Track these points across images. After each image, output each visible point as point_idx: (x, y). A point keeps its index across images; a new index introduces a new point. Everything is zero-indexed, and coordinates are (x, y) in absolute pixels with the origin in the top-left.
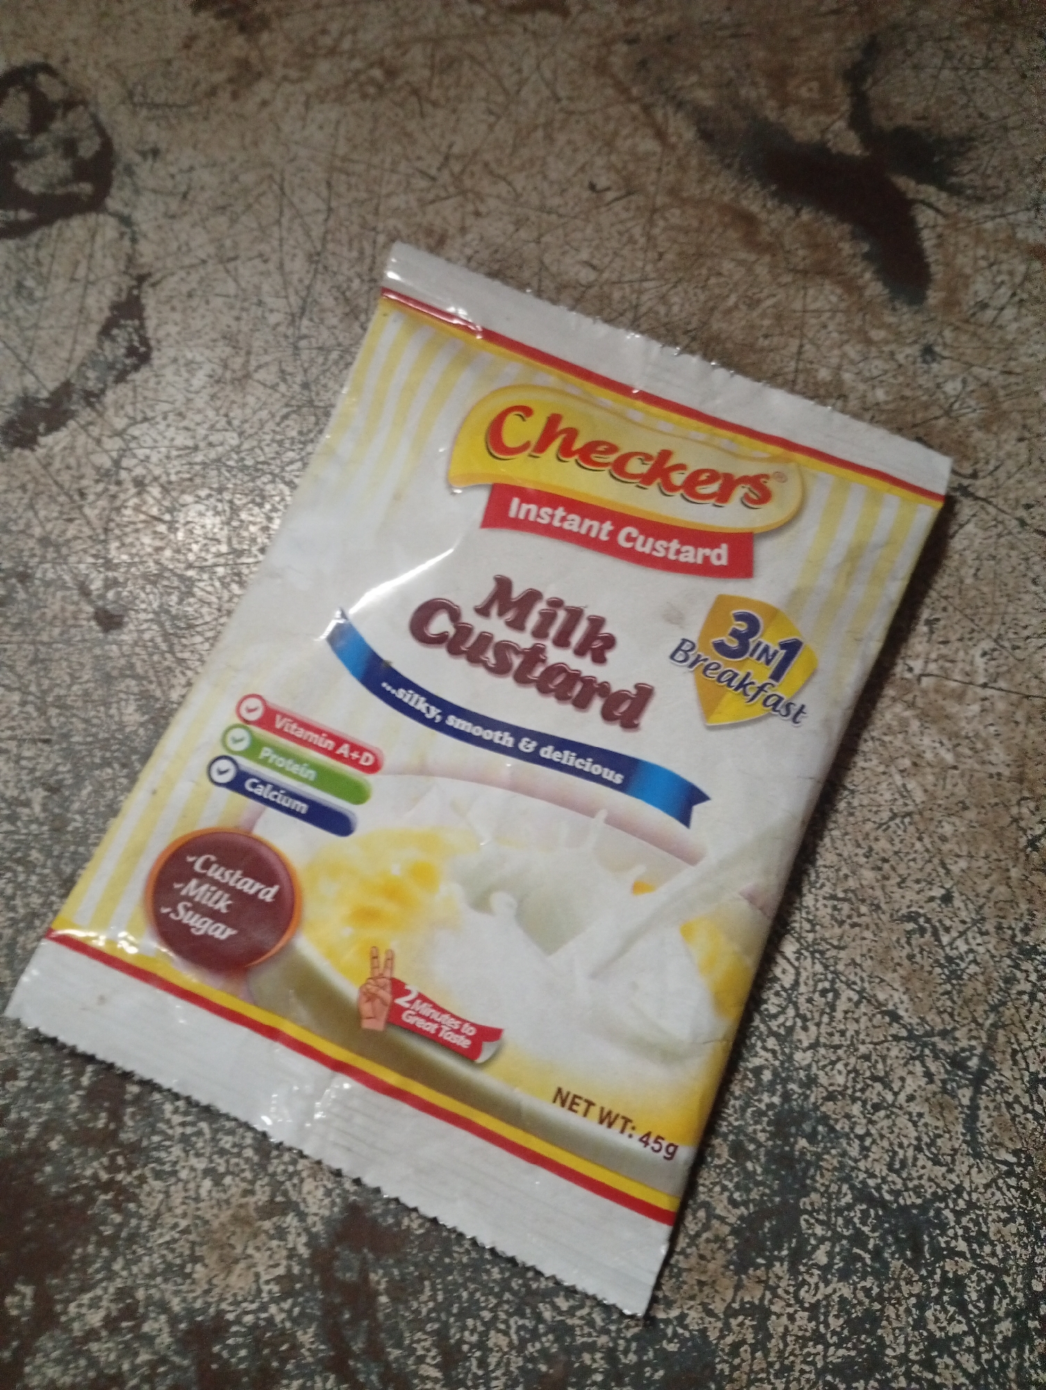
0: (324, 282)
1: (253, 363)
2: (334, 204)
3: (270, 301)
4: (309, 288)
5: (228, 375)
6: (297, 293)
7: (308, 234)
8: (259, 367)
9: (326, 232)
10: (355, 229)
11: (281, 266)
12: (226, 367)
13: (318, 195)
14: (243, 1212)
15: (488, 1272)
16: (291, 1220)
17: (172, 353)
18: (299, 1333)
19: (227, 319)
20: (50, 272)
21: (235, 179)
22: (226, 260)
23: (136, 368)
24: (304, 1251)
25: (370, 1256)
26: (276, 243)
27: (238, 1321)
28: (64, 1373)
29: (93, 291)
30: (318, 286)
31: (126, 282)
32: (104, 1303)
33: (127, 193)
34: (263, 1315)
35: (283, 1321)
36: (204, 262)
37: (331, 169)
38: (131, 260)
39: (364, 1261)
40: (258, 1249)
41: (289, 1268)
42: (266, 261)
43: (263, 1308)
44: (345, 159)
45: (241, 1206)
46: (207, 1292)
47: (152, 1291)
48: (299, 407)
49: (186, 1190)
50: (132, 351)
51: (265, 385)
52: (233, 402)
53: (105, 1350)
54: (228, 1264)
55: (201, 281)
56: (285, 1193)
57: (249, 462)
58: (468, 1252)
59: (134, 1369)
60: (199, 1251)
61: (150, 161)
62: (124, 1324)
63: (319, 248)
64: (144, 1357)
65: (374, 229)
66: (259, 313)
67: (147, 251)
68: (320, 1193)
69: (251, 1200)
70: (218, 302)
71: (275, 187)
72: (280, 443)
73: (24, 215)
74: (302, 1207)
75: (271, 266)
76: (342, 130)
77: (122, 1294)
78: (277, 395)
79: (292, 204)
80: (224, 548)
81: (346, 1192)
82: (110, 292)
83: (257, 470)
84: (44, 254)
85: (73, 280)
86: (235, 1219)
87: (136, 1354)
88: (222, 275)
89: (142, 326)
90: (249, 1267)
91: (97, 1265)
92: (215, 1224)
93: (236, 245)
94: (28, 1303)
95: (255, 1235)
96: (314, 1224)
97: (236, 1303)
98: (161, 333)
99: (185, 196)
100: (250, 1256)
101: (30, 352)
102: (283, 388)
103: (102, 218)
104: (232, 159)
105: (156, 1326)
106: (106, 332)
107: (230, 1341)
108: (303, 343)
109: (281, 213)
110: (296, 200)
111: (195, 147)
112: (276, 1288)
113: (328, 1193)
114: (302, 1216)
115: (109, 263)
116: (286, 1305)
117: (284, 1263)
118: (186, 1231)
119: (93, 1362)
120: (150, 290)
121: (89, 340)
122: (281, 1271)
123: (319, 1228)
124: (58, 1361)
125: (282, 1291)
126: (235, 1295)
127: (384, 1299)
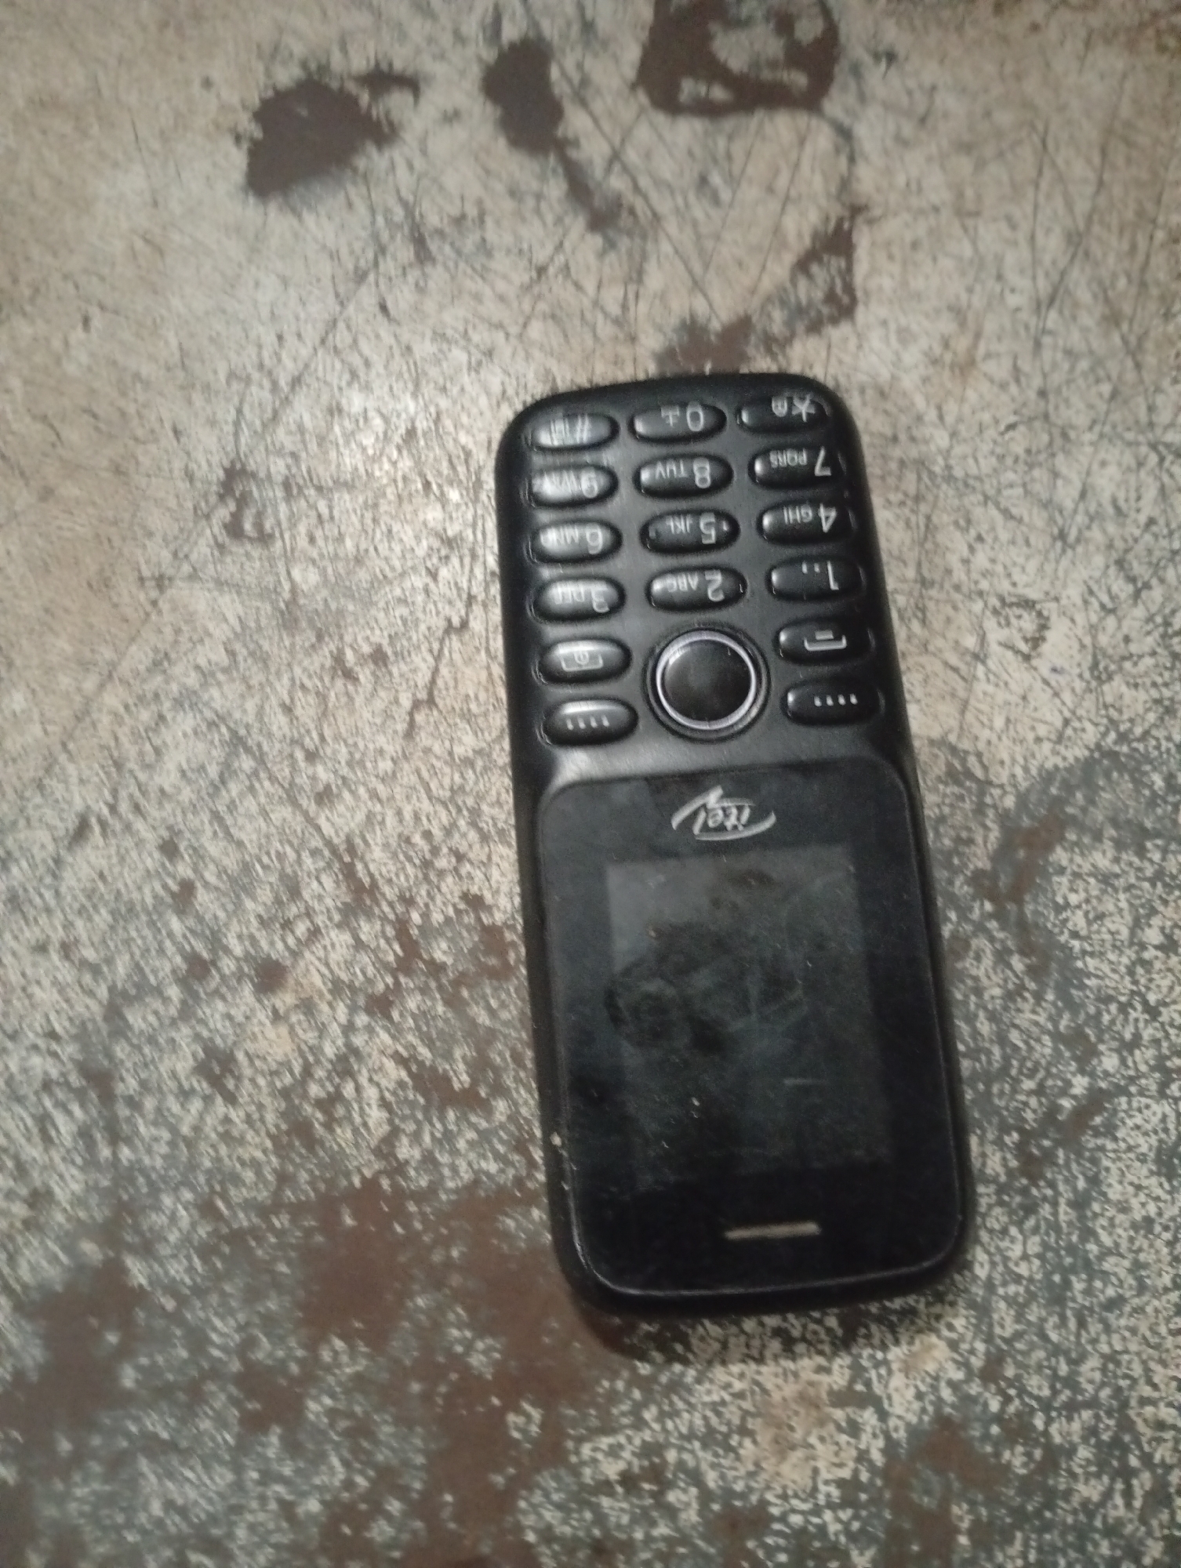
0: (1082, 270)
1: (981, 350)
2: (1106, 177)
3: (1013, 278)
4: (1063, 274)
5: (948, 357)
6: (1047, 274)
7: (1069, 205)
8: (988, 356)
9: (1094, 209)
10: (1130, 215)
11: (1032, 238)
12: (946, 345)
13: (1089, 161)
14: (811, 1391)
15: (1096, 1545)
16: (869, 1417)
17: (883, 312)
18: (854, 1553)
19: (956, 288)
20: (743, 171)
21: (988, 114)
22: (965, 213)
23: (834, 321)
24: (877, 1458)
25: (956, 1485)
26: (1029, 209)
27: (783, 1519)
28: (565, 1522)
29: (791, 209)
30: (1075, 274)
31: (836, 211)
32: (626, 1455)
33: (851, 99)
34: (815, 1520)
35: (836, 1534)
36: (936, 210)
37: (1108, 132)
38: (845, 184)
39: (948, 1487)
40: (822, 1439)
41: (856, 1472)
42: (1013, 226)
43: (817, 1511)
44: (1128, 125)
45: (811, 1384)
46: (751, 1475)
47: (686, 1456)
48: (1031, 420)
49: (748, 1346)
50: (831, 297)
51: (992, 381)
52: (949, 393)
53: (616, 1508)
54: (783, 1447)
55: (931, 232)
56: (868, 1384)
57: (958, 472)
58: (1075, 1512)
59: (649, 1539)
60: (751, 1424)
61: (883, 64)
62: (646, 1486)
63: (1081, 226)
64: (662, 1530)
65: (1154, 221)
66: (998, 288)
67: (867, 180)
68: (910, 1393)
69: (824, 1379)
70: (947, 263)
71: (1036, 139)
72: (1001, 458)
73: (719, 93)
74: (886, 1405)
75: (1022, 236)
76: (1129, 85)
77: (650, 1450)
78: (1005, 398)
79: (1054, 164)
80: (911, 573)
81: (940, 1399)
82: (813, 217)
83: (966, 485)
84: (738, 149)
85: (770, 190)
86: (802, 1398)
87: (653, 1524)
88: (957, 230)
89: (849, 269)
90: (808, 1458)
91: (625, 1407)
92: (776, 1396)
93: (979, 198)
94: (534, 1429)
95: (821, 1423)
96: (896, 1429)
97: (784, 1497)
98: (873, 284)
99: (923, 121)
100: (812, 1447)
101: (706, 266)
102: (1014, 389)
103: (814, 122)
104: (986, 91)
105: (684, 1498)
106: (803, 266)
107: (770, 1541)
108: (1047, 340)
109: (1040, 173)
110: (1060, 161)
111: (942, 62)
112: (835, 1492)
113: (920, 1396)
114: (883, 1415)
115: (818, 182)
116: (845, 1515)
117: (851, 1464)
118: (740, 1395)
119: (600, 1518)
120: (865, 229)
121: (780, 269)
122: (845, 1473)
123: (901, 1435)
124: (559, 1507)
125: (842, 1498)
126: (784, 1488)
127: (963, 1540)
